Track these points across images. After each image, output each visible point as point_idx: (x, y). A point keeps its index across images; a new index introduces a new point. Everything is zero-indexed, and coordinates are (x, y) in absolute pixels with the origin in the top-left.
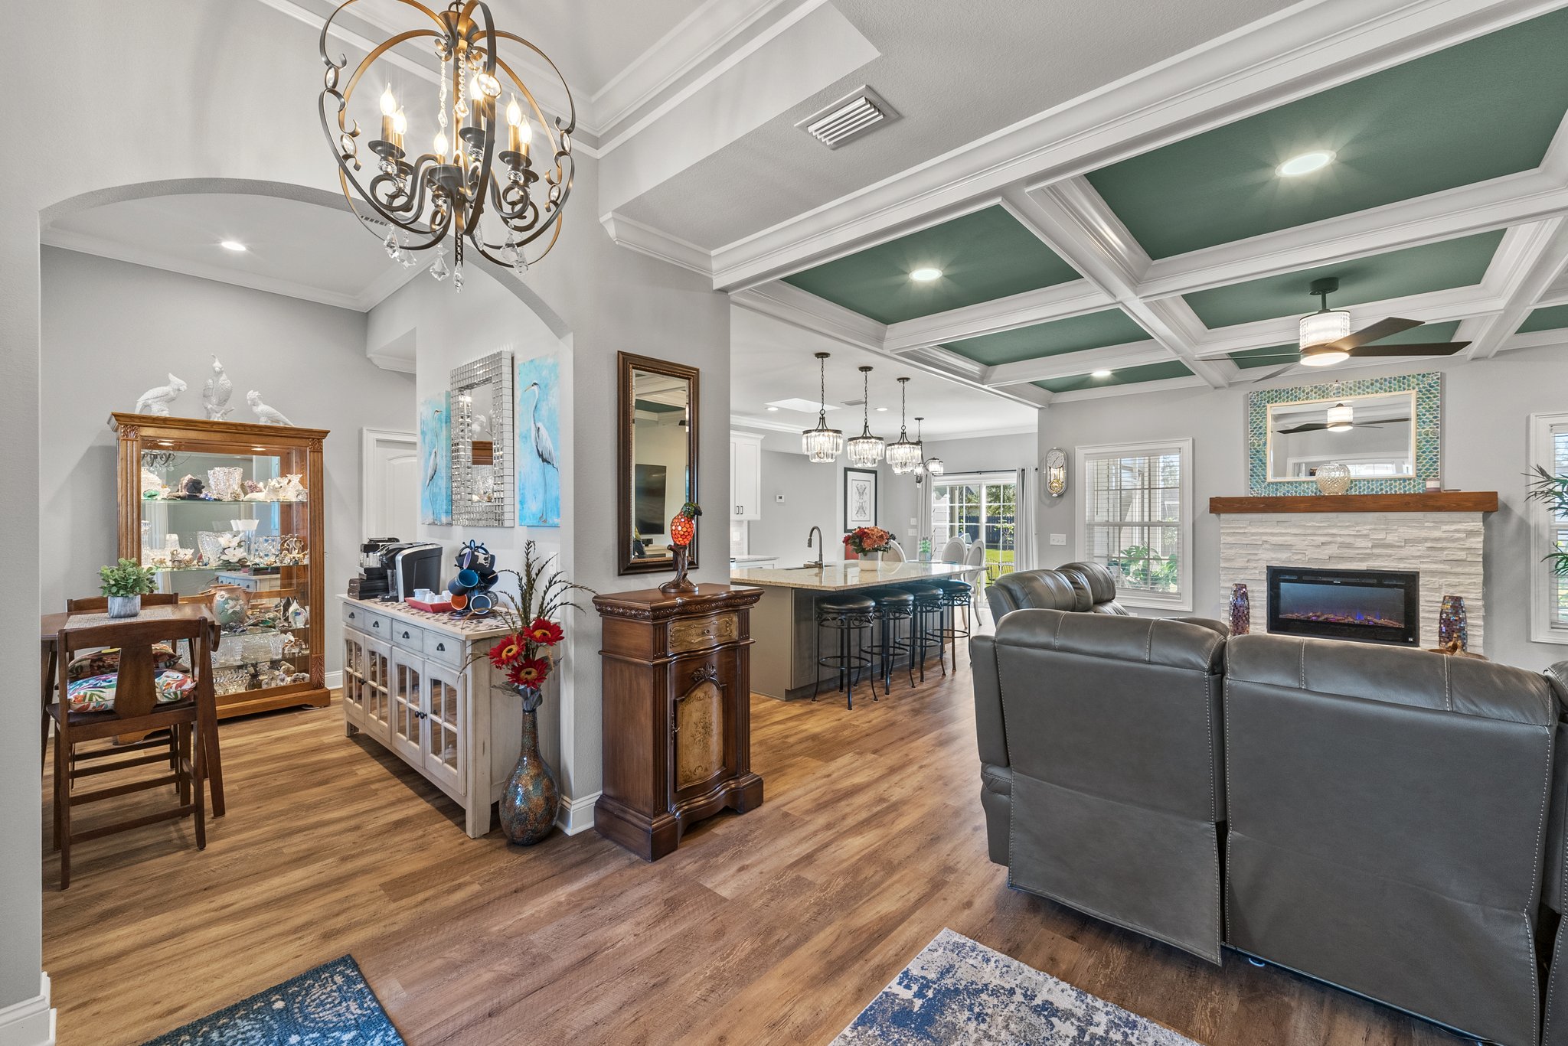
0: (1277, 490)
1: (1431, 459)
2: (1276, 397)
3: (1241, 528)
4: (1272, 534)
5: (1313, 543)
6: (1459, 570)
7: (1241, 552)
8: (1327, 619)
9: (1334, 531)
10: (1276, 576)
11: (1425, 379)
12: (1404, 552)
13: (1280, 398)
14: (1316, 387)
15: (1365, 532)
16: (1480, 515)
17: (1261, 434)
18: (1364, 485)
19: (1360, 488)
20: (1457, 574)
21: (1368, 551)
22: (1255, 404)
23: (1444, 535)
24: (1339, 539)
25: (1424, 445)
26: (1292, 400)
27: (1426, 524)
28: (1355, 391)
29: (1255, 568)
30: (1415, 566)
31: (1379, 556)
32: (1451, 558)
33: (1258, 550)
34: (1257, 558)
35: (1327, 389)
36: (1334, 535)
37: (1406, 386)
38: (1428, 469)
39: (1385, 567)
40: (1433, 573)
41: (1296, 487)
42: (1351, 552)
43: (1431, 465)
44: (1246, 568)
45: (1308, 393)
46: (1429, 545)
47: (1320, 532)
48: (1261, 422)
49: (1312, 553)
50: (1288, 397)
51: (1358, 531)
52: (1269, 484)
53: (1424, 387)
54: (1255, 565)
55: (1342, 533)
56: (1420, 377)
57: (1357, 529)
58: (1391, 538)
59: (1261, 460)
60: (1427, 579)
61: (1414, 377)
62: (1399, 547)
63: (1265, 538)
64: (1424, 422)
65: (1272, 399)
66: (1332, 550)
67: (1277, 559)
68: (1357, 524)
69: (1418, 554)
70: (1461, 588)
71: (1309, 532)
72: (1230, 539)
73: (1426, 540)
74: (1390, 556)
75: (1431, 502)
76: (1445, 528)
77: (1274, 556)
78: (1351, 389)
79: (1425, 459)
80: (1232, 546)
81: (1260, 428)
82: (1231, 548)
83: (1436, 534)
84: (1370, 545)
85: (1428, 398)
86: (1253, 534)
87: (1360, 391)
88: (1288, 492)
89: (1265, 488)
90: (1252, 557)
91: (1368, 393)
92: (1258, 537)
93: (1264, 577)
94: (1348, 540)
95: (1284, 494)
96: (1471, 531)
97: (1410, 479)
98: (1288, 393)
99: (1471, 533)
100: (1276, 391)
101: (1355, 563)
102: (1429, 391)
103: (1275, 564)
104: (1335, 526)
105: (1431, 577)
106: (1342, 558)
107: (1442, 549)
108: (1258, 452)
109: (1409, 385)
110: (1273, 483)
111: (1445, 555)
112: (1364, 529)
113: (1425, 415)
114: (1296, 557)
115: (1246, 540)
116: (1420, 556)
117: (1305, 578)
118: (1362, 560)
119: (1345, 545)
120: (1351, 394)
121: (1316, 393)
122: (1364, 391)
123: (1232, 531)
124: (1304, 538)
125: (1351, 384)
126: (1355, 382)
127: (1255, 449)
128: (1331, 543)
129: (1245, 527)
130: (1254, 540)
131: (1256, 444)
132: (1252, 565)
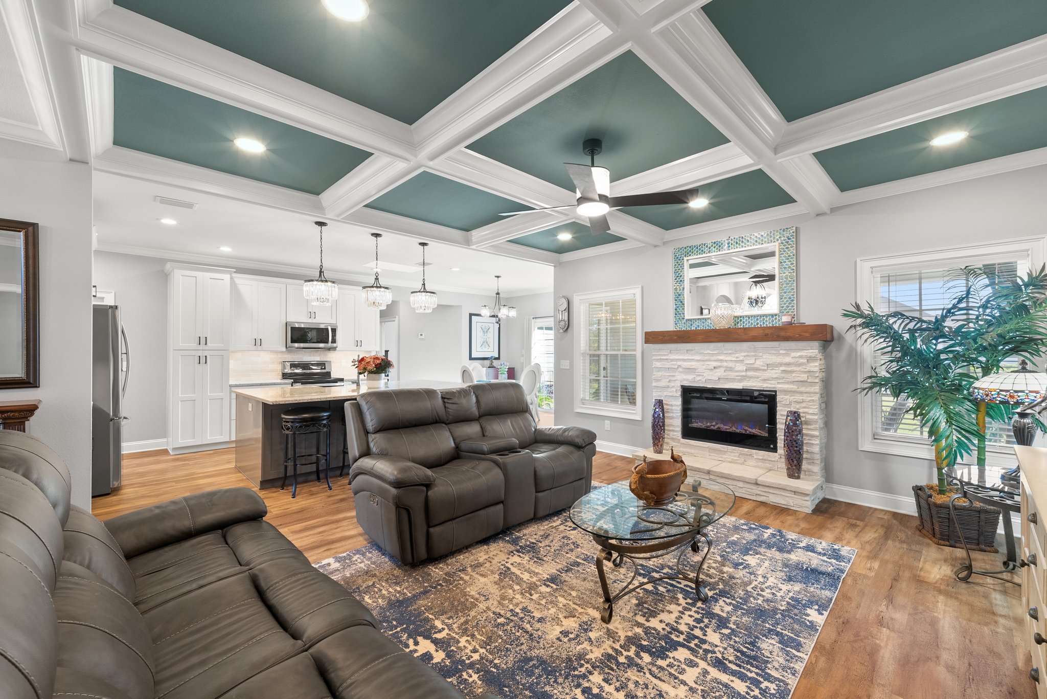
0: (691, 325)
1: (790, 298)
2: (690, 251)
3: (665, 355)
4: (684, 360)
5: (709, 367)
6: (803, 389)
7: (666, 374)
8: (719, 428)
9: (722, 357)
10: (688, 393)
11: (785, 233)
12: (767, 375)
13: (692, 252)
14: (715, 243)
15: (741, 358)
16: (816, 344)
17: (681, 281)
18: (746, 320)
19: (744, 323)
20: (801, 393)
21: (744, 374)
22: (677, 258)
23: (792, 361)
24: (725, 364)
25: (785, 287)
26: (700, 254)
27: (781, 352)
28: (739, 244)
29: (673, 387)
30: (774, 386)
31: (751, 377)
32: (797, 379)
33: (675, 372)
34: (675, 379)
35: (722, 244)
36: (721, 361)
37: (772, 239)
38: (788, 307)
39: (754, 386)
40: (786, 392)
41: (703, 323)
42: (732, 375)
43: (790, 303)
44: (668, 387)
45: (710, 248)
46: (782, 368)
47: (712, 358)
48: (681, 271)
49: (708, 375)
50: (697, 252)
51: (737, 357)
52: (687, 320)
53: (784, 240)
54: (674, 384)
55: (727, 359)
56: (782, 231)
57: (737, 355)
58: (759, 363)
59: (681, 302)
60: (782, 397)
61: (777, 232)
62: (764, 370)
63: (679, 363)
64: (785, 268)
65: (688, 253)
66: (720, 373)
67: (687, 380)
68: (736, 351)
69: (776, 376)
70: (804, 405)
71: (706, 358)
72: (658, 364)
73: (781, 364)
74: (758, 378)
75: (782, 334)
76: (793, 354)
77: (685, 377)
78: (737, 243)
79: (786, 298)
80: (659, 369)
81: (681, 276)
82: (659, 371)
83: (788, 359)
84: (745, 369)
85: (787, 248)
86: (672, 360)
87: (743, 244)
88: (698, 326)
89: (684, 323)
90: (672, 378)
91: (748, 246)
92: (675, 363)
93: (679, 393)
94: (731, 365)
95: (696, 328)
96: (810, 357)
97: (776, 315)
98: (697, 248)
99: (810, 359)
100: (690, 247)
101: (736, 384)
102: (787, 242)
103: (686, 384)
104: (722, 353)
105: (785, 395)
106: (728, 380)
107: (791, 372)
108: (679, 295)
109: (774, 238)
110: (689, 320)
111: (792, 377)
112: (741, 356)
113: (785, 262)
114: (698, 378)
115: (667, 365)
116: (777, 378)
117: (705, 395)
118: (740, 381)
119: (728, 369)
120: (737, 247)
121: (714, 247)
122: (745, 244)
123: (659, 358)
124: (703, 363)
125: (737, 239)
126: (740, 237)
127: (678, 293)
128: (720, 367)
129: (667, 355)
130: (672, 364)
131: (678, 289)
132: (672, 384)
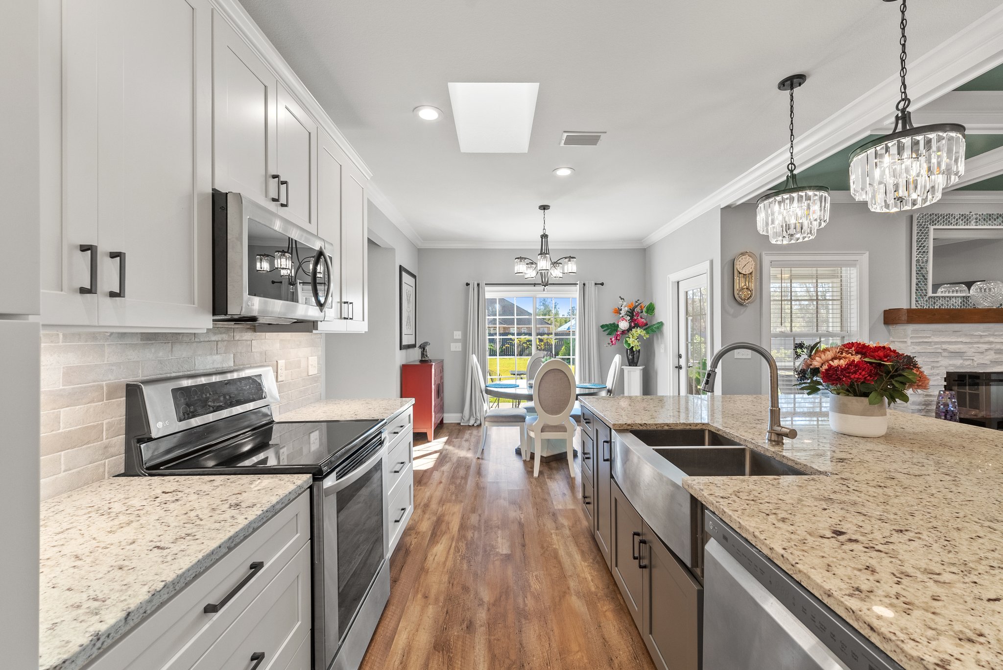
0: (935, 303)
2: (936, 220)
3: (926, 337)
4: (949, 343)
5: (980, 350)
7: (926, 360)
9: (991, 339)
13: (938, 222)
14: (962, 215)
17: (924, 252)
22: (921, 225)
24: (996, 346)
26: (946, 224)
28: (987, 222)
29: (938, 374)
33: (938, 357)
34: (938, 365)
35: (970, 218)
36: (991, 343)
41: (948, 301)
44: (932, 375)
45: (957, 220)
47: (982, 340)
48: (925, 241)
49: (979, 359)
50: (944, 222)
52: (929, 298)
54: (938, 372)
55: (997, 340)
59: (924, 276)
63: (944, 346)
65: (933, 222)
66: (991, 356)
67: (954, 365)
71: (976, 340)
72: (919, 348)
77: (951, 362)
78: (984, 220)
81: (924, 247)
86: (936, 343)
87: (990, 222)
88: (942, 305)
89: (927, 301)
90: (935, 365)
91: (995, 224)
92: (940, 346)
93: (943, 382)
94: (1000, 347)
95: (940, 307)
98: (944, 217)
100: (936, 215)
103: (951, 370)
106: (995, 363)
108: (922, 268)
110: (931, 297)
114: (967, 363)
115: (930, 349)
117: (969, 381)
119: (999, 351)
120: (984, 224)
121: (962, 220)
122: (992, 222)
123: (921, 340)
124: (970, 346)
125: (985, 216)
126: (987, 214)
127: (920, 265)
128: (990, 349)
129: (930, 337)
130: (936, 348)
131: (921, 261)
132: (936, 371)
